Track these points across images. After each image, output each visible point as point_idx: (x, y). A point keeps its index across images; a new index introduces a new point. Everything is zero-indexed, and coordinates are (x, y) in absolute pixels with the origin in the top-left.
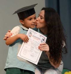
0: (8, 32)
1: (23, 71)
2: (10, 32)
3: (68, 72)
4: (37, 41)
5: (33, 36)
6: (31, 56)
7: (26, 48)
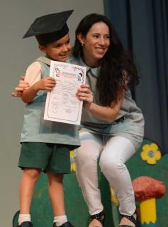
0: (21, 81)
1: (55, 147)
2: (23, 80)
3: (150, 144)
4: (71, 80)
5: (63, 73)
6: (67, 111)
7: (55, 100)
